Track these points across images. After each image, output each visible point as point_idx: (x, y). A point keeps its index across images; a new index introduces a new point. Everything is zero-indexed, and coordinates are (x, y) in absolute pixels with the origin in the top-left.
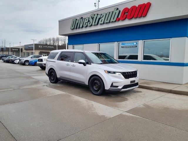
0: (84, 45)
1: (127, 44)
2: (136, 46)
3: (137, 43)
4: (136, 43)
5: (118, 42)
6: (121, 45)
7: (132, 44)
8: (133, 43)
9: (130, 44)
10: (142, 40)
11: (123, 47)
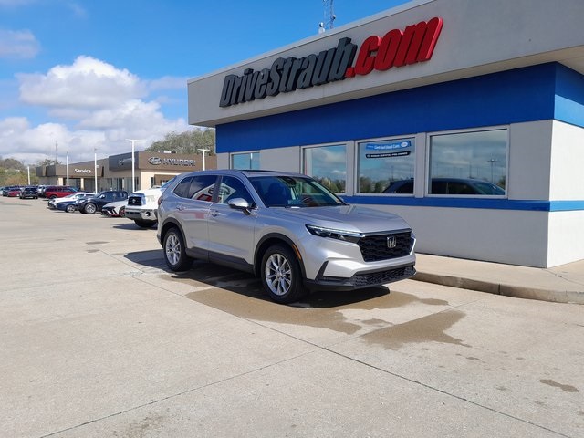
1: (382, 148)
2: (409, 153)
5: (355, 140)
6: (364, 151)
8: (400, 144)
10: (424, 134)
11: (370, 156)
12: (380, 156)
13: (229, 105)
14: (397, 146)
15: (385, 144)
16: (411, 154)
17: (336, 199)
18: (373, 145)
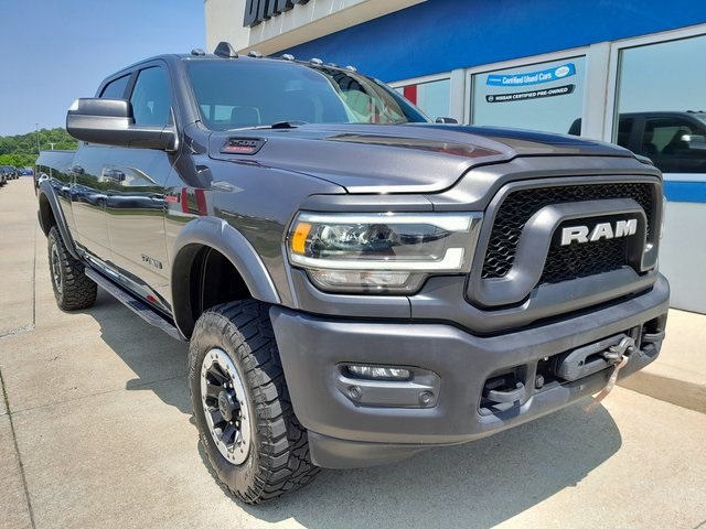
2: (570, 88)
3: (572, 67)
4: (567, 69)
5: (466, 67)
6: (483, 88)
7: (546, 77)
8: (553, 71)
10: (604, 46)
11: (493, 99)
12: (513, 98)
13: (256, 23)
14: (549, 76)
15: (522, 72)
16: (575, 91)
18: (501, 77)
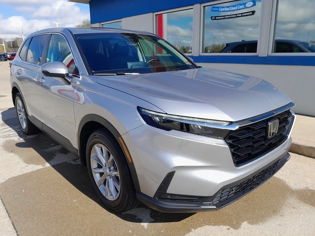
0: (123, 20)
1: (226, 9)
2: (253, 12)
3: (254, 2)
5: (201, 3)
7: (241, 7)
8: (245, 4)
9: (235, 6)
12: (224, 18)
14: (243, 6)
15: (230, 5)
16: (255, 14)
17: (185, 60)
18: (219, 8)
